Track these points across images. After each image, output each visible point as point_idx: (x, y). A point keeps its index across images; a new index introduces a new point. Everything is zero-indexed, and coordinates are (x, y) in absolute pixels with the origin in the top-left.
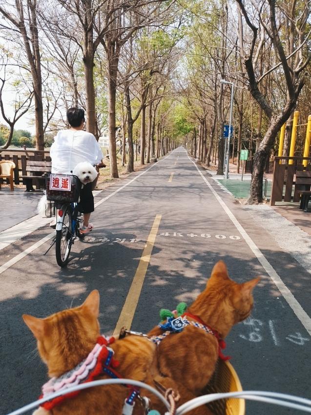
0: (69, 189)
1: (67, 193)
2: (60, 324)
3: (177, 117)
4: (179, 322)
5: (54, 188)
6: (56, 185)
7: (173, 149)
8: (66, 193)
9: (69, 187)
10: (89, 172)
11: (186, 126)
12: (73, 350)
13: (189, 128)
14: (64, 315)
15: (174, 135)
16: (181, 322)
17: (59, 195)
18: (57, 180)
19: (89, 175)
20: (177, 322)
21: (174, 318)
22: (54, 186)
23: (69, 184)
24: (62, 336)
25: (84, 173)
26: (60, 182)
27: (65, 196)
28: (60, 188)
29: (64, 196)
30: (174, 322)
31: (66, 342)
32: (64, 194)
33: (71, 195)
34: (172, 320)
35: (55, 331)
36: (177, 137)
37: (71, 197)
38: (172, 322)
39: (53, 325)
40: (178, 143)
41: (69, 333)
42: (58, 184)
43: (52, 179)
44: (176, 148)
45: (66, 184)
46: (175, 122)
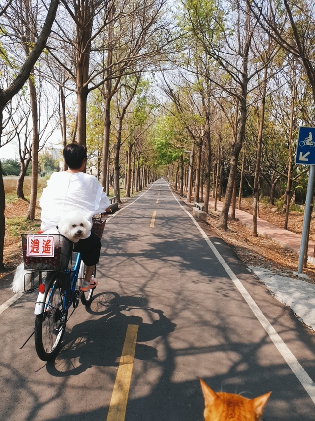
0: (52, 254)
1: (50, 260)
3: (159, 139)
5: (33, 253)
6: (35, 250)
7: (153, 181)
8: (48, 260)
9: (51, 251)
10: (82, 225)
11: (171, 152)
13: (174, 155)
15: (154, 165)
17: (39, 262)
18: (36, 243)
19: (81, 229)
22: (32, 251)
23: (51, 247)
25: (74, 226)
26: (41, 245)
27: (48, 264)
28: (41, 253)
29: (46, 264)
32: (47, 261)
33: (55, 262)
36: (158, 168)
37: (55, 265)
40: (159, 175)
42: (38, 248)
43: (30, 241)
44: (156, 180)
45: (48, 248)
46: (155, 147)
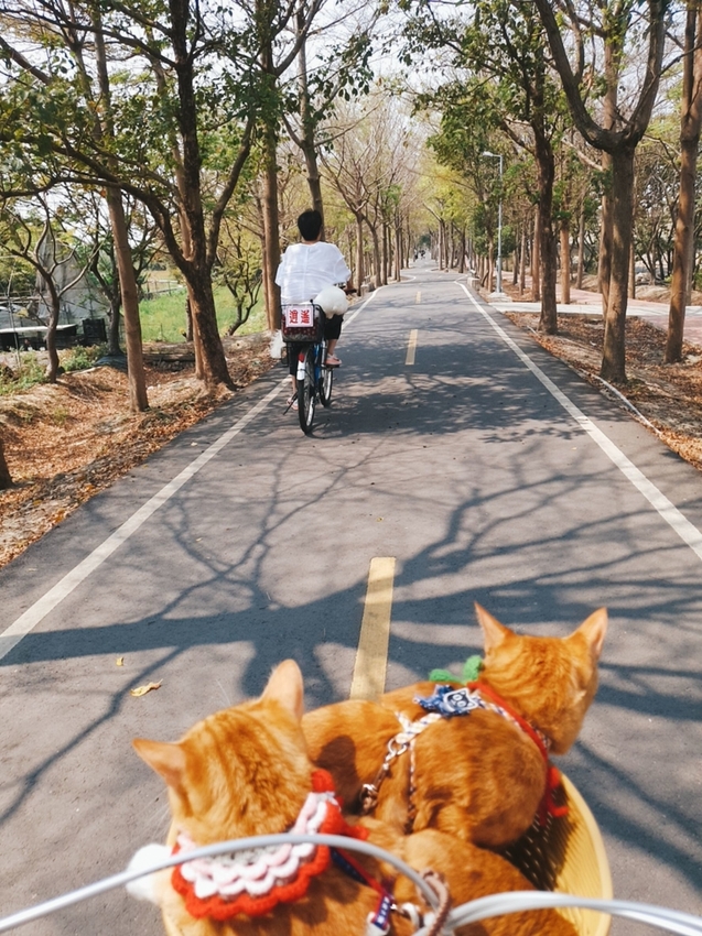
0: (311, 324)
2: (223, 748)
4: (461, 698)
5: (291, 324)
6: (294, 320)
9: (309, 321)
12: (273, 806)
14: (225, 724)
16: (464, 698)
17: (298, 333)
18: (295, 313)
20: (457, 698)
21: (452, 689)
22: (291, 321)
23: (310, 317)
24: (235, 774)
26: (299, 315)
28: (300, 323)
30: (450, 698)
31: (250, 788)
33: (313, 332)
34: (446, 691)
35: (214, 768)
37: (314, 335)
38: (446, 696)
39: (207, 753)
41: (252, 767)
42: (297, 318)
43: (289, 312)
45: (306, 318)
